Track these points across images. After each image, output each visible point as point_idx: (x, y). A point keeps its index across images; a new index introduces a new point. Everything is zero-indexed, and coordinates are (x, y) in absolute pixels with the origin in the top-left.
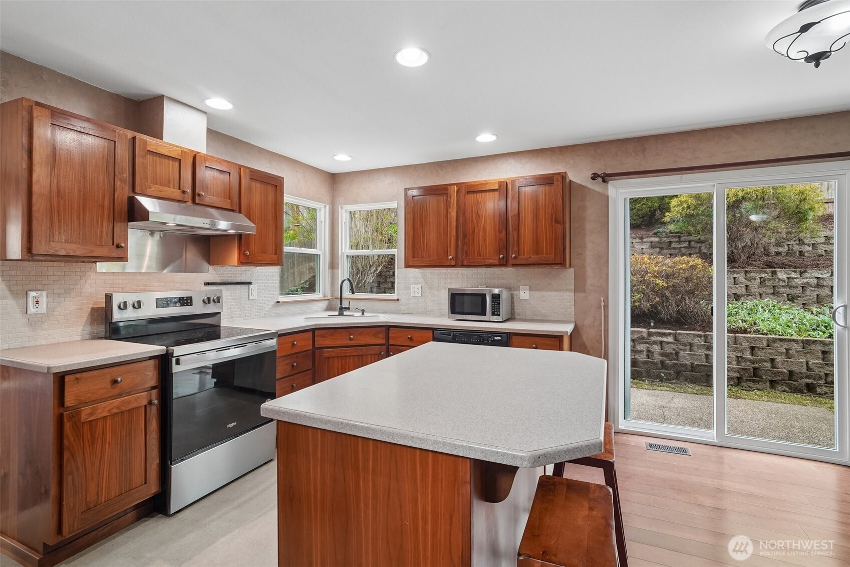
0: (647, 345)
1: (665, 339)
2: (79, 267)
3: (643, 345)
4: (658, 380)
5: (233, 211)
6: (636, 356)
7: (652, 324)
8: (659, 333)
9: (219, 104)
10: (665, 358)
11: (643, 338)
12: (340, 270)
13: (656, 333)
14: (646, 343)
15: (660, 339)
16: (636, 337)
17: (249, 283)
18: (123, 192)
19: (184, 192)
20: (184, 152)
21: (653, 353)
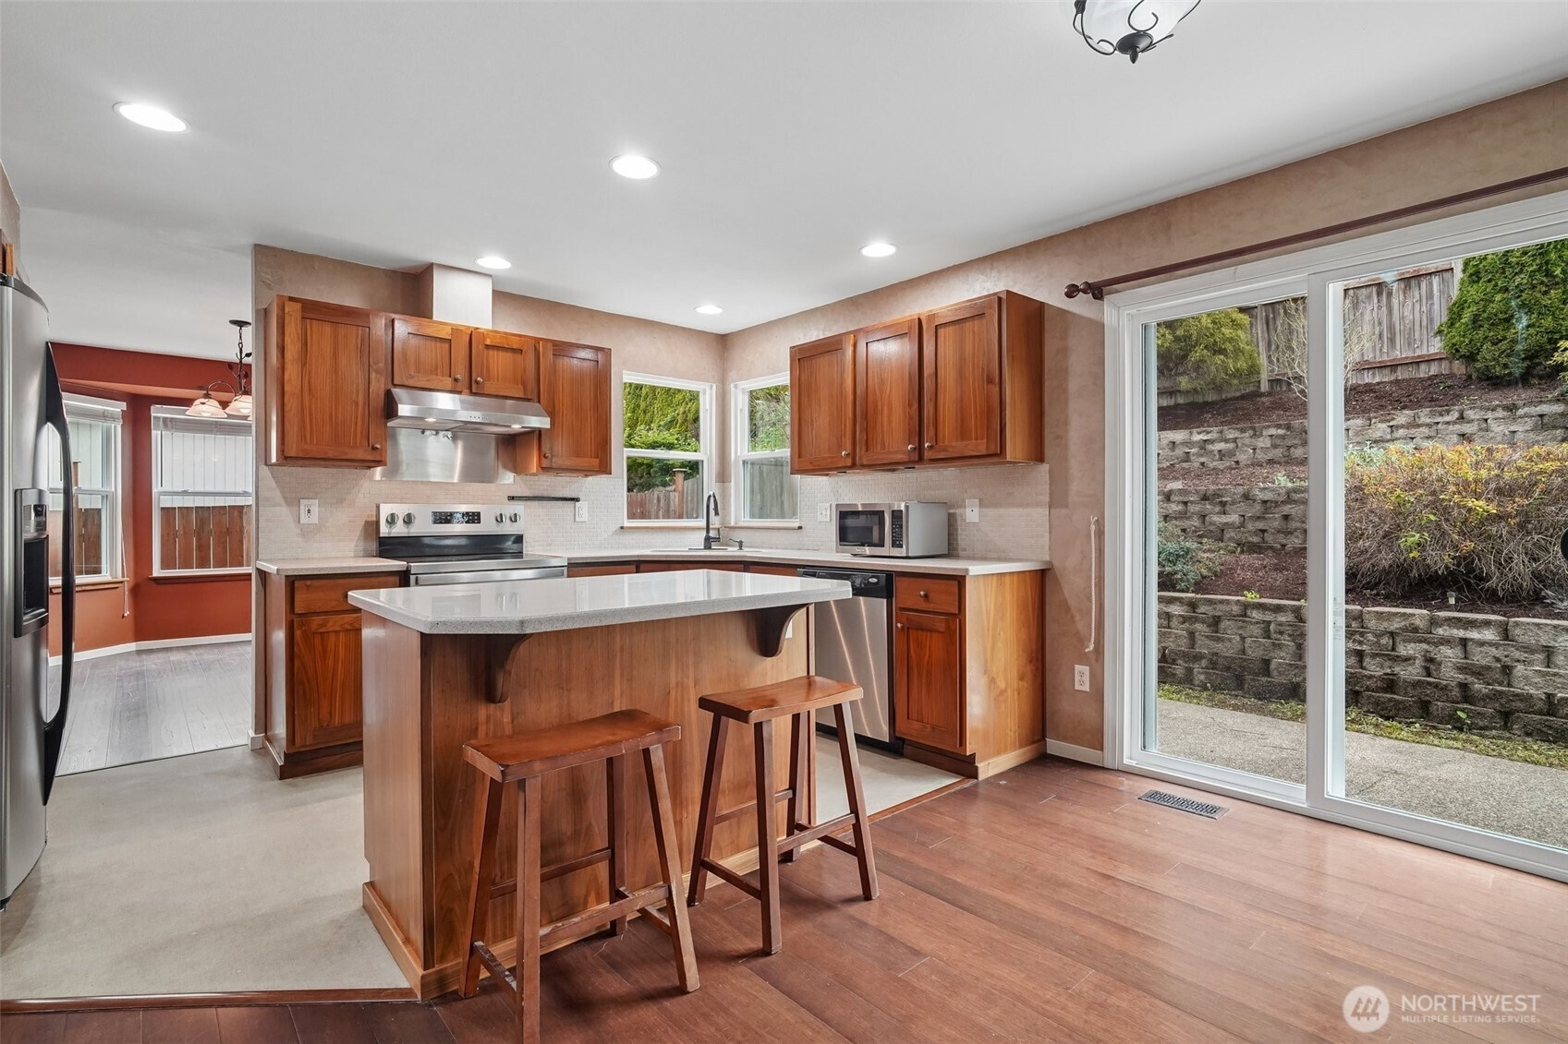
0: (1425, 646)
1: (1474, 635)
2: (350, 473)
3: (1413, 645)
4: (1450, 727)
5: (529, 400)
6: (1397, 669)
7: (1452, 601)
8: (1459, 620)
9: (495, 262)
10: (1470, 679)
11: (1416, 630)
12: (732, 484)
13: (1448, 620)
14: (1421, 642)
15: (1461, 633)
16: (1396, 626)
17: (577, 500)
18: (378, 386)
19: (456, 380)
20: (456, 330)
21: (1440, 664)
